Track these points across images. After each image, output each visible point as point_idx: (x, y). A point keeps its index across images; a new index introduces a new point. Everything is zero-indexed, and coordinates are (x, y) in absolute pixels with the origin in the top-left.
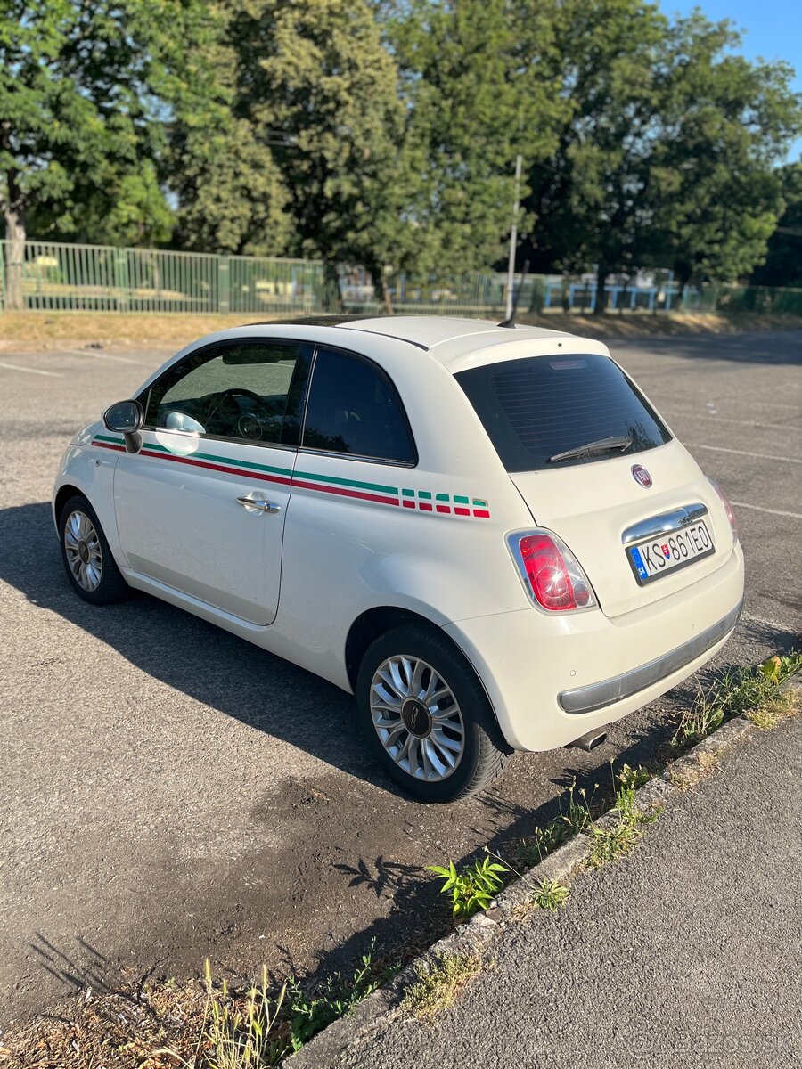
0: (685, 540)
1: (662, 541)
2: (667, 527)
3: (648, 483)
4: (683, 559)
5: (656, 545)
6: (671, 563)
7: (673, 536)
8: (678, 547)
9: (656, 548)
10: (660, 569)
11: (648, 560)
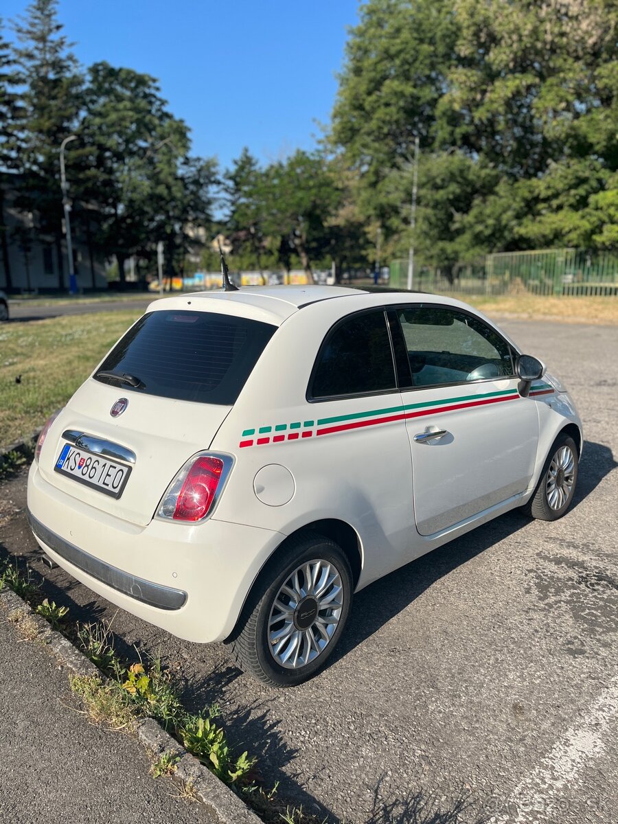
0: (99, 468)
1: (85, 455)
2: (97, 449)
3: (114, 413)
4: (86, 478)
5: (79, 454)
6: (77, 472)
7: (94, 458)
8: (90, 467)
9: (78, 455)
10: (69, 470)
11: (68, 459)
